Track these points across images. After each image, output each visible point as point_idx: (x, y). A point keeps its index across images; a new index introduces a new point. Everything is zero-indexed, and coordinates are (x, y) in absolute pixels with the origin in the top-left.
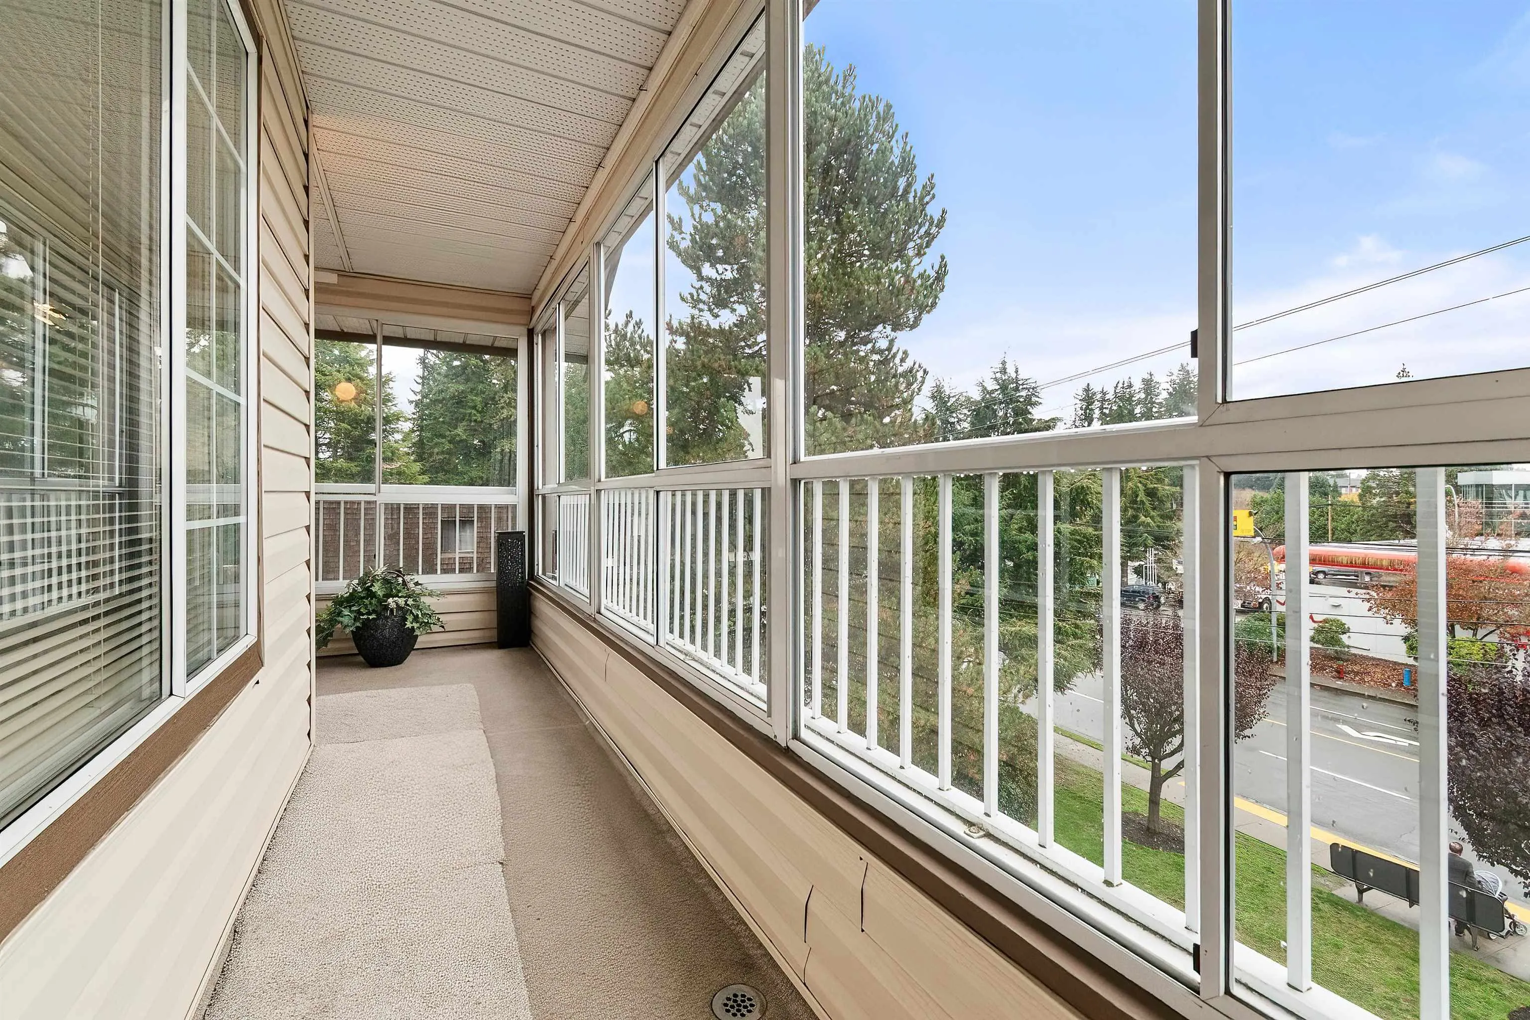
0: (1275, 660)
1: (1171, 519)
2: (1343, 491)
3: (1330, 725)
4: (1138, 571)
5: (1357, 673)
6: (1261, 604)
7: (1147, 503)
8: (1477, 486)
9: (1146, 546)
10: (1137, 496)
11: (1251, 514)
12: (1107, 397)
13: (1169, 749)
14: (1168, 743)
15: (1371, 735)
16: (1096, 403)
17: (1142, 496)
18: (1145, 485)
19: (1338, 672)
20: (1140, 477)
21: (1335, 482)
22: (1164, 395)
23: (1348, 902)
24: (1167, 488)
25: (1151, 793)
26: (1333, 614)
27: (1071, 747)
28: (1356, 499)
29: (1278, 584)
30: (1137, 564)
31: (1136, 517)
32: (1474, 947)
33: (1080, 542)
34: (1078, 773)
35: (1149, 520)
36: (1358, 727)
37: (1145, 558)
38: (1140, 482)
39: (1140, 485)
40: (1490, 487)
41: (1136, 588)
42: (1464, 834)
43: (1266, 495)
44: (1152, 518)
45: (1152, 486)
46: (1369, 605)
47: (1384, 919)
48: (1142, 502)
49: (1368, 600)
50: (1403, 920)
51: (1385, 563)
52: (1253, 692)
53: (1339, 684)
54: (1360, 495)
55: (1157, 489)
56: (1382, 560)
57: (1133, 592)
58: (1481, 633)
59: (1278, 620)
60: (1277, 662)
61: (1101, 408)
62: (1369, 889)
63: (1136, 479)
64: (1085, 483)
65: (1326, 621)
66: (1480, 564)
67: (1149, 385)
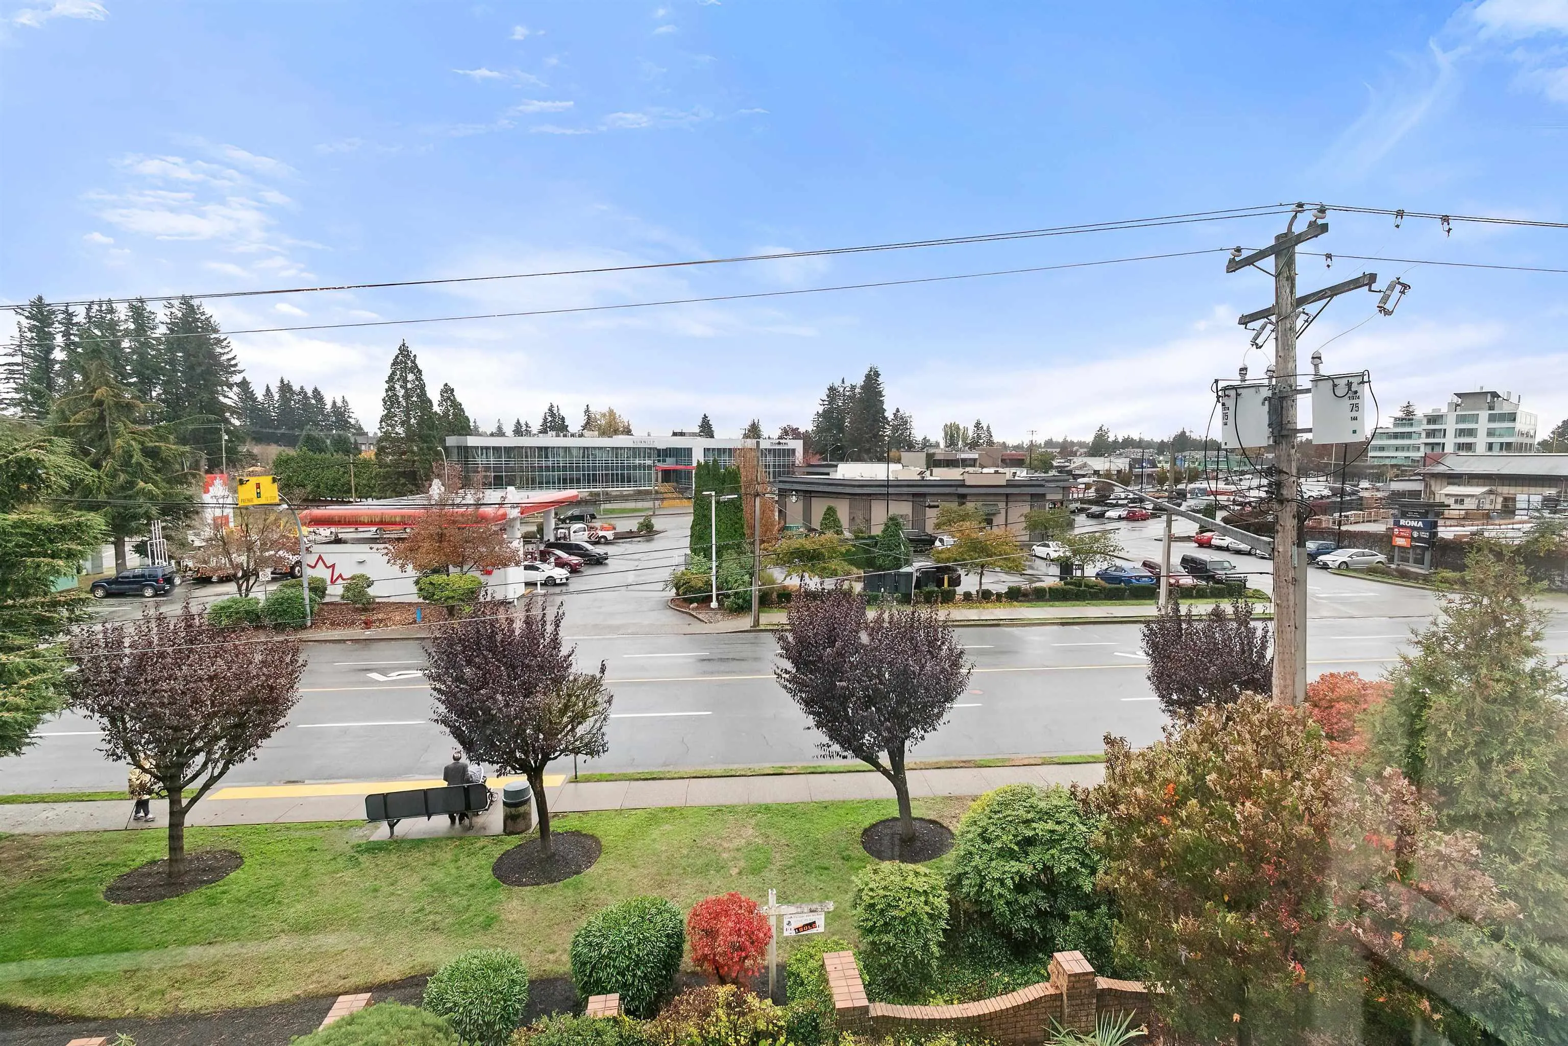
0: (309, 624)
1: (181, 483)
2: (363, 447)
3: (361, 676)
4: (141, 549)
5: (381, 621)
6: (293, 568)
7: (146, 465)
8: (458, 447)
9: (149, 518)
10: (131, 456)
11: (274, 480)
12: (75, 320)
13: (190, 773)
14: (189, 766)
15: (394, 676)
16: (57, 325)
17: (137, 457)
18: (142, 443)
19: (366, 623)
20: (133, 433)
21: (356, 440)
22: (162, 330)
23: (383, 841)
24: (173, 447)
25: (171, 826)
26: (359, 570)
27: (44, 814)
28: (373, 457)
29: (307, 549)
30: (138, 539)
31: (131, 484)
32: (471, 827)
33: (33, 537)
34: (58, 848)
35: (150, 486)
36: (383, 671)
37: (150, 532)
38: (134, 439)
39: (133, 443)
40: (466, 448)
41: (138, 571)
42: (460, 747)
43: (292, 452)
44: (155, 483)
45: (151, 444)
46: (387, 558)
47: (413, 840)
48: (139, 464)
49: (387, 554)
50: (424, 833)
51: (398, 519)
52: (282, 681)
53: (368, 633)
54: (376, 454)
55: (160, 447)
56: (395, 517)
57: (134, 577)
58: (465, 568)
59: (309, 584)
60: (311, 626)
61: (66, 334)
62: (398, 821)
63: (128, 436)
64: (33, 453)
65: (352, 578)
66: (462, 515)
67: (138, 312)
